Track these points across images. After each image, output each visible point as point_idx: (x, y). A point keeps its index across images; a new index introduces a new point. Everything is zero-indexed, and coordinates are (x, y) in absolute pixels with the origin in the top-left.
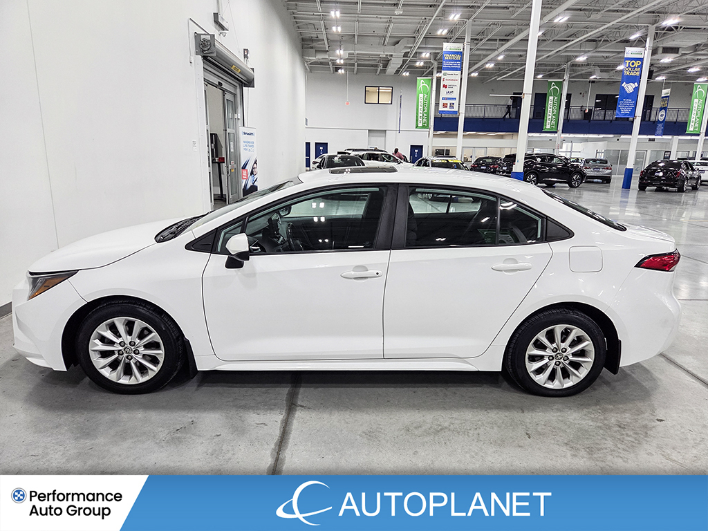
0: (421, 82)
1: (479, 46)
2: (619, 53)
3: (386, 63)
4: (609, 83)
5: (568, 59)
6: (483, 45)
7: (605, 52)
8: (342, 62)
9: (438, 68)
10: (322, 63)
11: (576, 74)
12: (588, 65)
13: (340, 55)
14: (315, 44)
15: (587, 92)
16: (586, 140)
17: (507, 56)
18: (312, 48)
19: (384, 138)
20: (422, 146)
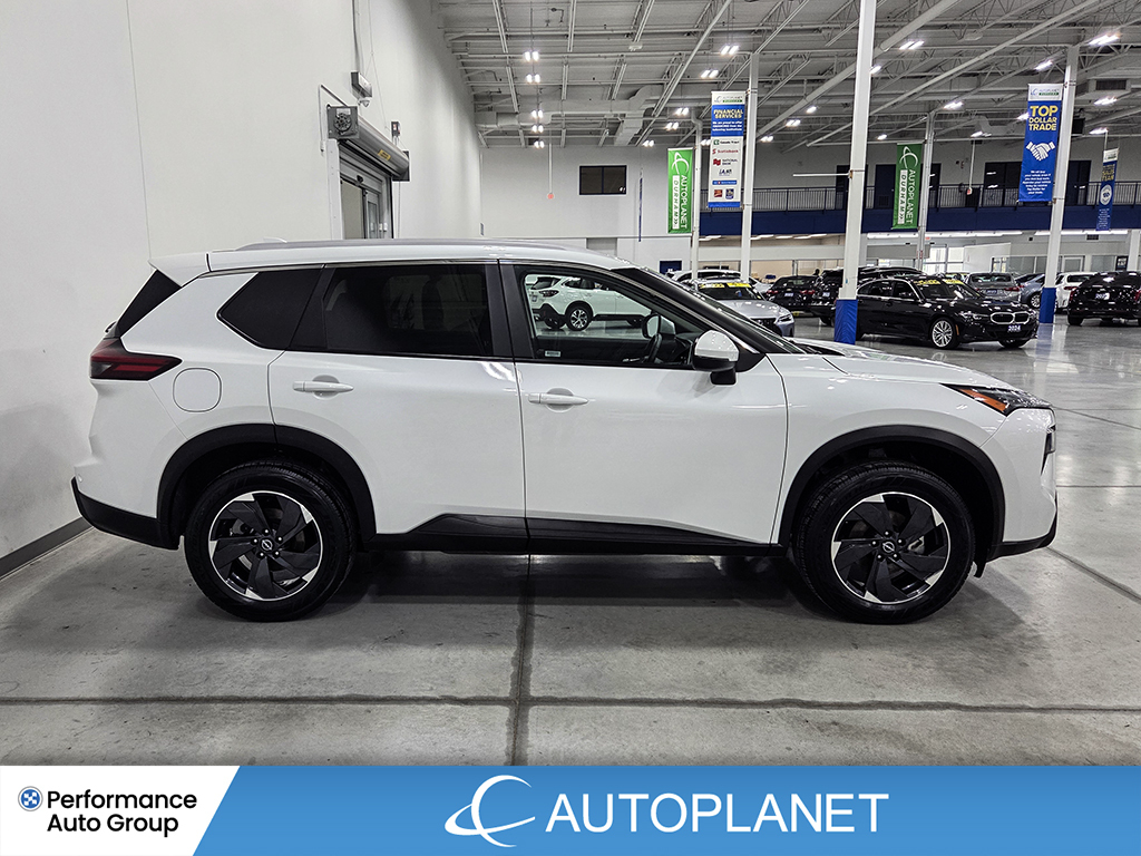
0: (676, 156)
1: (772, 93)
2: (1019, 92)
3: (615, 127)
4: (1007, 143)
5: (931, 106)
6: (781, 90)
7: (994, 93)
8: (541, 129)
9: (704, 131)
10: (505, 133)
11: (947, 130)
12: (967, 114)
13: (538, 117)
14: (494, 104)
15: (968, 160)
16: (973, 242)
17: (821, 108)
18: (490, 109)
19: (613, 251)
20: (680, 262)
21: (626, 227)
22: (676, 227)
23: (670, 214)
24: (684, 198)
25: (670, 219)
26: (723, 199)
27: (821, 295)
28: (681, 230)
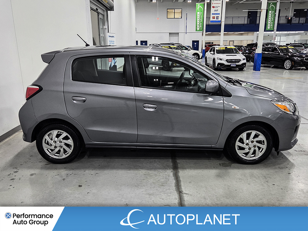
0: (199, 5)
4: (301, 3)
15: (289, 8)
16: (288, 35)
19: (177, 37)
20: (199, 41)
21: (181, 29)
22: (198, 29)
23: (196, 25)
24: (201, 20)
25: (196, 27)
26: (215, 20)
27: (245, 52)
28: (200, 30)
